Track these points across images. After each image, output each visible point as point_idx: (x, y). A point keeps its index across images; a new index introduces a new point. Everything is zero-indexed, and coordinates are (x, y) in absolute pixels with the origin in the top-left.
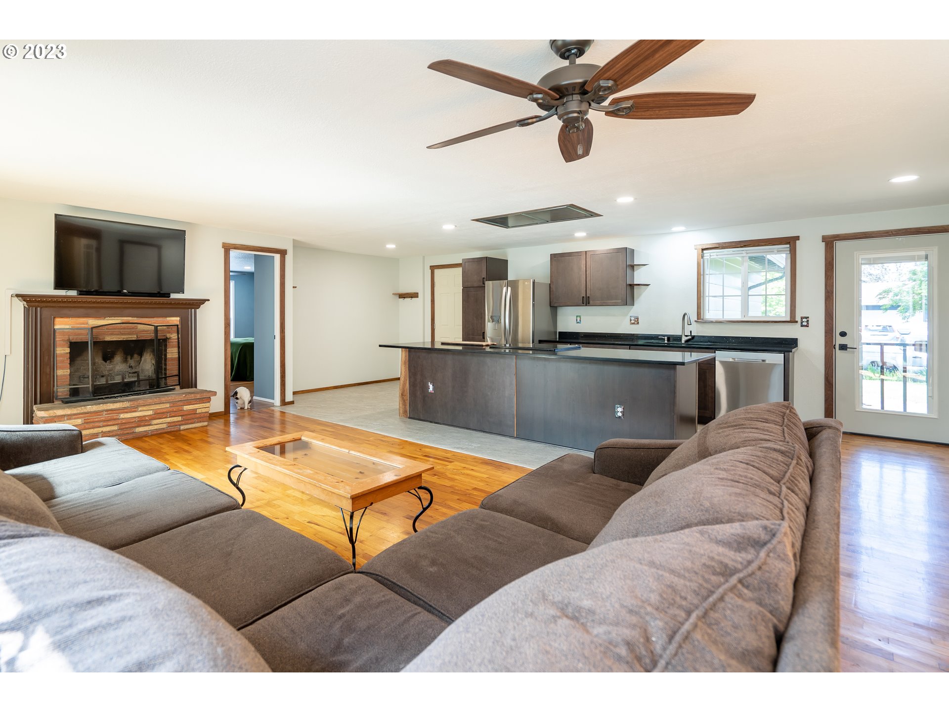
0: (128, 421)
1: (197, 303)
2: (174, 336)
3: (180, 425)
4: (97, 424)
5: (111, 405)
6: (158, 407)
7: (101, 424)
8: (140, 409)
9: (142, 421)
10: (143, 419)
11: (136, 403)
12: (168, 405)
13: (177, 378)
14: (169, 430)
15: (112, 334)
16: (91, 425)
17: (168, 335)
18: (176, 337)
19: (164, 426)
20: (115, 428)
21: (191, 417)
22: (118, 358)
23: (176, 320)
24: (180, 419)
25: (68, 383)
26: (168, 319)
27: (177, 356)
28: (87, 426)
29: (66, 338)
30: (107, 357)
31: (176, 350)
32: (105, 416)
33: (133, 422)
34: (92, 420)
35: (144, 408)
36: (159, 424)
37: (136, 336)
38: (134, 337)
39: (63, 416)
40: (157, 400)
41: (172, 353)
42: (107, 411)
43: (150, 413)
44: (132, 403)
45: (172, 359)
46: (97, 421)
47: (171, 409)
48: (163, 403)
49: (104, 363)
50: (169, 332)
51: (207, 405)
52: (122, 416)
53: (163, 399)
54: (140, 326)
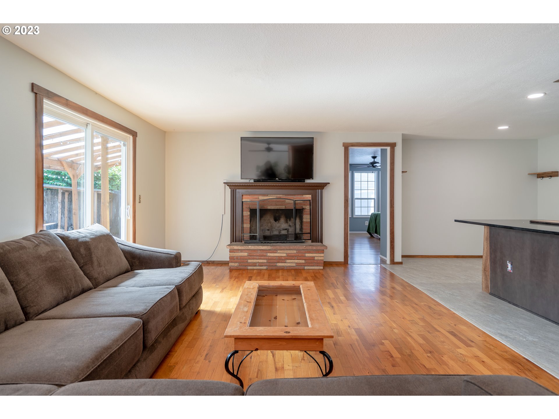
0: (272, 258)
1: (322, 186)
2: (308, 207)
3: (305, 266)
4: (255, 257)
5: (261, 247)
6: (289, 252)
7: (257, 257)
8: (278, 252)
9: (280, 259)
10: (281, 258)
11: (275, 248)
12: (295, 252)
13: (309, 235)
14: (297, 268)
15: (271, 205)
16: (252, 257)
17: (304, 207)
18: (309, 208)
19: (294, 265)
20: (265, 261)
21: (311, 261)
22: (282, 220)
23: (309, 197)
24: (303, 261)
25: (249, 232)
26: (304, 196)
27: (310, 220)
28: (250, 257)
29: (248, 206)
30: (276, 219)
31: (309, 216)
32: (259, 253)
33: (275, 259)
34: (252, 254)
35: (281, 251)
36: (291, 263)
37: (284, 207)
38: (283, 207)
39: (238, 250)
40: (287, 247)
41: (306, 218)
42: (260, 250)
43: (285, 255)
44: (273, 247)
45: (307, 222)
46: (255, 256)
47: (297, 254)
48: (291, 250)
49: (275, 222)
50: (305, 205)
51: (322, 255)
52: (269, 254)
53: (291, 247)
54: (287, 201)
